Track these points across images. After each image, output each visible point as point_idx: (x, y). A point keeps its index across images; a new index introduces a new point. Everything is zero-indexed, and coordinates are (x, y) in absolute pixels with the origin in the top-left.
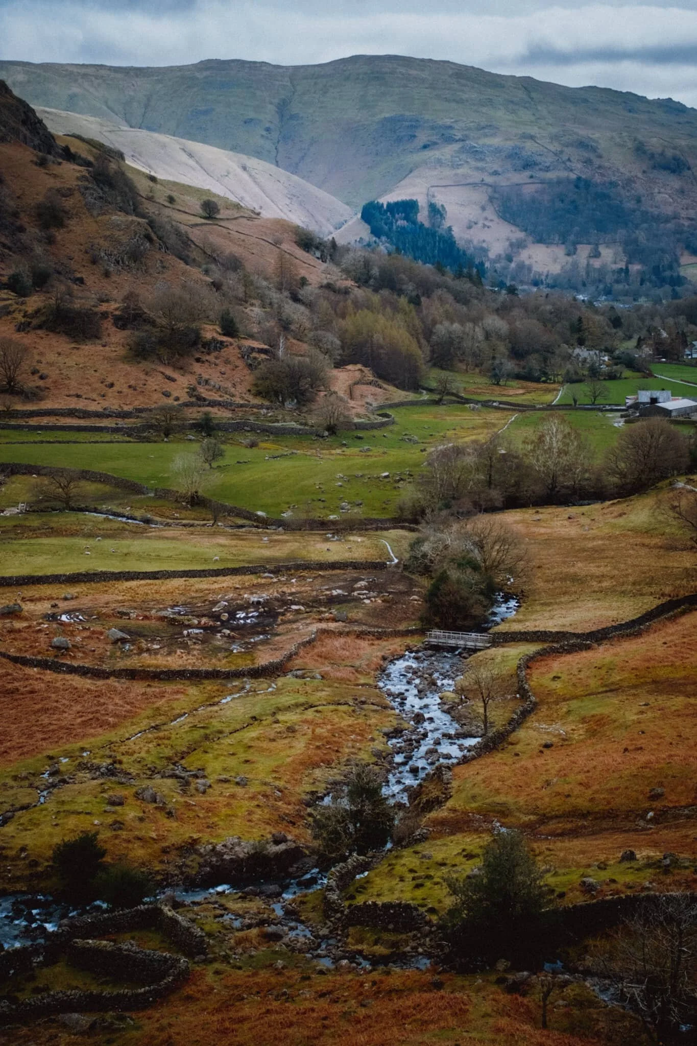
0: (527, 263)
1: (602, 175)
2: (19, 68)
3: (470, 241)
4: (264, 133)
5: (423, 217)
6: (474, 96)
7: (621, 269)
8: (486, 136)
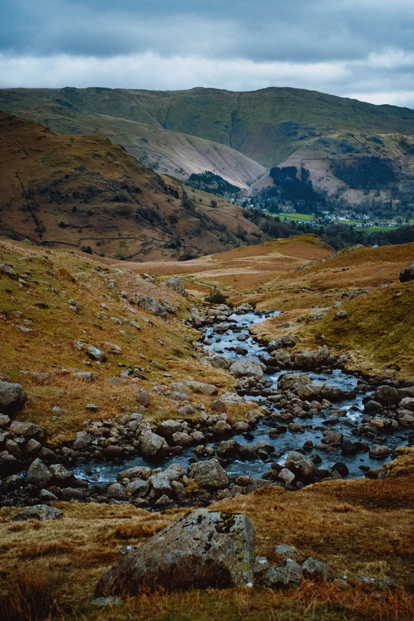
0: (346, 198)
1: (384, 155)
2: (106, 92)
3: (319, 188)
4: (225, 128)
5: (298, 175)
6: (327, 111)
7: (388, 203)
8: (331, 133)
